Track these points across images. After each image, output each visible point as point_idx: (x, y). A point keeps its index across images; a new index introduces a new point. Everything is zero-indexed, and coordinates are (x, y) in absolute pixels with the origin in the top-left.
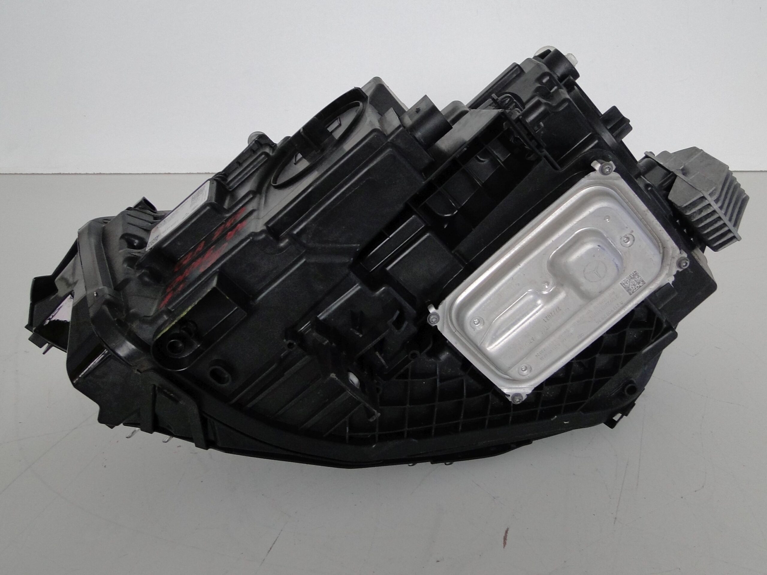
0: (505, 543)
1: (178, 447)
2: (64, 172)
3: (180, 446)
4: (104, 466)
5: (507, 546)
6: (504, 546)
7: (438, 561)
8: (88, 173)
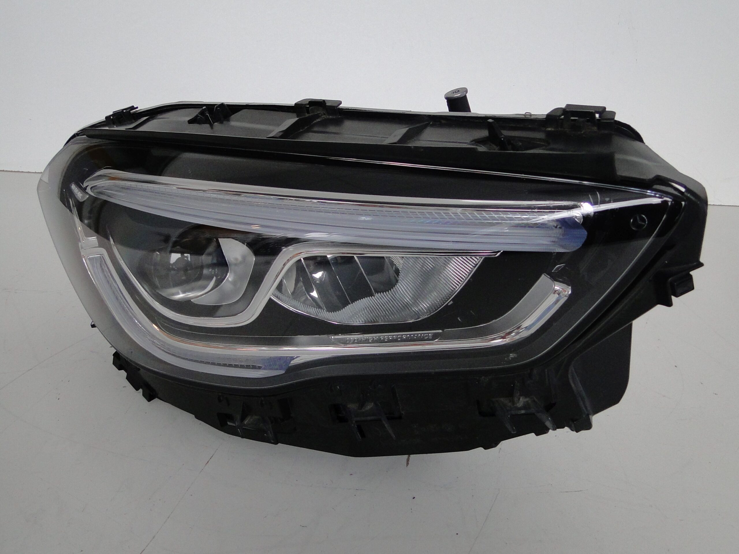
0: (408, 464)
1: (124, 387)
2: (6, 170)
3: (125, 387)
4: (58, 399)
5: (409, 466)
6: (407, 466)
7: (351, 475)
8: (29, 171)
